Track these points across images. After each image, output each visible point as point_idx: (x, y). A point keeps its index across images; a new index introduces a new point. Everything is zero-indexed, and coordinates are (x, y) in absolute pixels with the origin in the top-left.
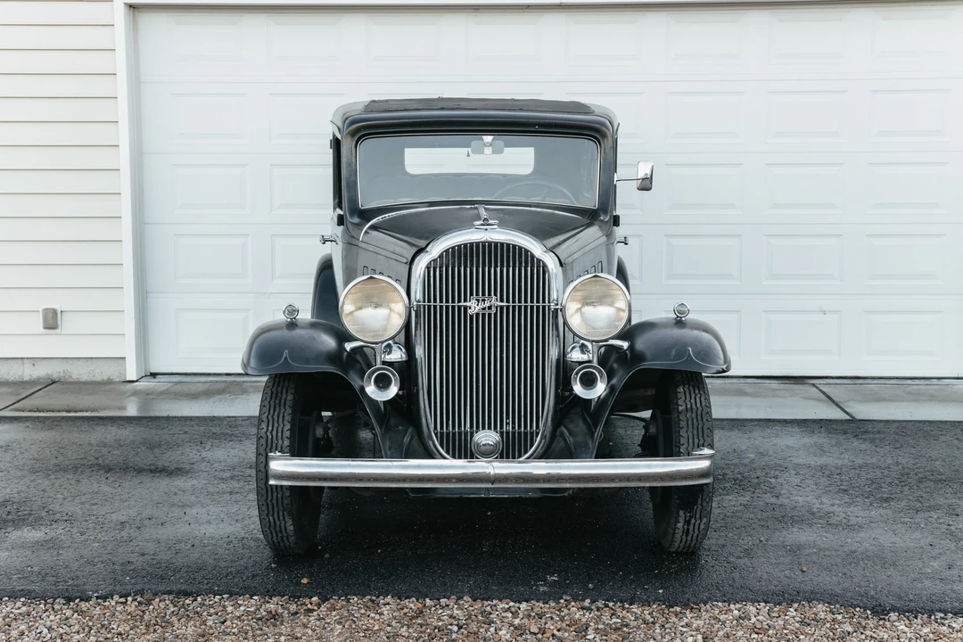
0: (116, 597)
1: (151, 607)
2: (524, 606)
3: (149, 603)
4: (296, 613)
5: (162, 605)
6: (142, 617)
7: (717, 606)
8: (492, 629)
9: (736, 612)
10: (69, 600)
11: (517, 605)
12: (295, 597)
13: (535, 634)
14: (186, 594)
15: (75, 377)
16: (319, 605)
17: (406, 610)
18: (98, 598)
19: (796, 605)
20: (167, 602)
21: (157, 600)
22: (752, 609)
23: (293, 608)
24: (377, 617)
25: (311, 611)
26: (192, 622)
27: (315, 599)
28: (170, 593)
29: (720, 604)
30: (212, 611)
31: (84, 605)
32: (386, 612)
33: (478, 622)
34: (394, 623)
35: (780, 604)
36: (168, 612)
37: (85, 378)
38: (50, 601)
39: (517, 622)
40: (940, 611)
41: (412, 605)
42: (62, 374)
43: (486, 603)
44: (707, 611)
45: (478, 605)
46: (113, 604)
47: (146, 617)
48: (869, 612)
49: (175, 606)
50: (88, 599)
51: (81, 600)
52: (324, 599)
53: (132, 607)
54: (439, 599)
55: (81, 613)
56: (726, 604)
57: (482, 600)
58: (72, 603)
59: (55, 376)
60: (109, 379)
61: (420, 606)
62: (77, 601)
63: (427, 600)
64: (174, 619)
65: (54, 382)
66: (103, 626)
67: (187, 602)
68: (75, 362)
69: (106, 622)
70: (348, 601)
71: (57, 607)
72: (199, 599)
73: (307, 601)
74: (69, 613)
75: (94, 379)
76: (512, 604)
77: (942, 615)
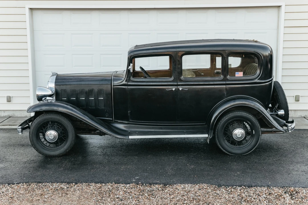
0: (21, 184)
1: (30, 186)
2: (128, 185)
3: (30, 185)
4: (68, 187)
5: (33, 186)
6: (28, 189)
7: (178, 185)
8: (118, 192)
9: (182, 187)
10: (9, 184)
11: (126, 185)
12: (68, 183)
13: (129, 193)
14: (40, 183)
15: (16, 115)
16: (74, 185)
17: (97, 187)
18: (16, 184)
19: (198, 184)
20: (35, 185)
21: (32, 184)
22: (187, 186)
23: (68, 186)
24: (89, 189)
25: (72, 187)
26: (41, 190)
27: (74, 184)
28: (36, 182)
29: (179, 184)
30: (46, 187)
31: (13, 186)
32: (91, 187)
33: (115, 189)
34: (93, 190)
35: (194, 184)
36: (35, 187)
37: (19, 116)
38: (4, 184)
39: (125, 190)
40: (235, 186)
41: (99, 185)
42: (12, 115)
43: (118, 184)
44: (175, 186)
45: (116, 185)
46: (21, 185)
47: (29, 189)
48: (217, 186)
49: (37, 186)
50: (14, 184)
51: (12, 184)
52: (76, 184)
53: (25, 186)
54: (106, 184)
55: (12, 188)
56: (180, 184)
57: (118, 183)
58: (10, 185)
59: (11, 115)
60: (26, 116)
61: (101, 185)
62: (11, 184)
63: (103, 184)
64: (36, 189)
65: (10, 117)
66: (17, 191)
67: (40, 185)
68: (16, 111)
69: (18, 190)
70: (82, 184)
71: (6, 186)
72: (43, 184)
73: (72, 184)
74: (9, 188)
75: (22, 116)
76: (125, 185)
77: (235, 187)
